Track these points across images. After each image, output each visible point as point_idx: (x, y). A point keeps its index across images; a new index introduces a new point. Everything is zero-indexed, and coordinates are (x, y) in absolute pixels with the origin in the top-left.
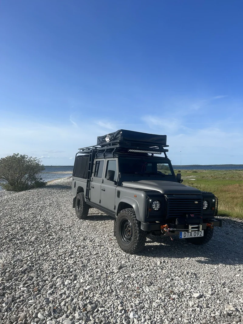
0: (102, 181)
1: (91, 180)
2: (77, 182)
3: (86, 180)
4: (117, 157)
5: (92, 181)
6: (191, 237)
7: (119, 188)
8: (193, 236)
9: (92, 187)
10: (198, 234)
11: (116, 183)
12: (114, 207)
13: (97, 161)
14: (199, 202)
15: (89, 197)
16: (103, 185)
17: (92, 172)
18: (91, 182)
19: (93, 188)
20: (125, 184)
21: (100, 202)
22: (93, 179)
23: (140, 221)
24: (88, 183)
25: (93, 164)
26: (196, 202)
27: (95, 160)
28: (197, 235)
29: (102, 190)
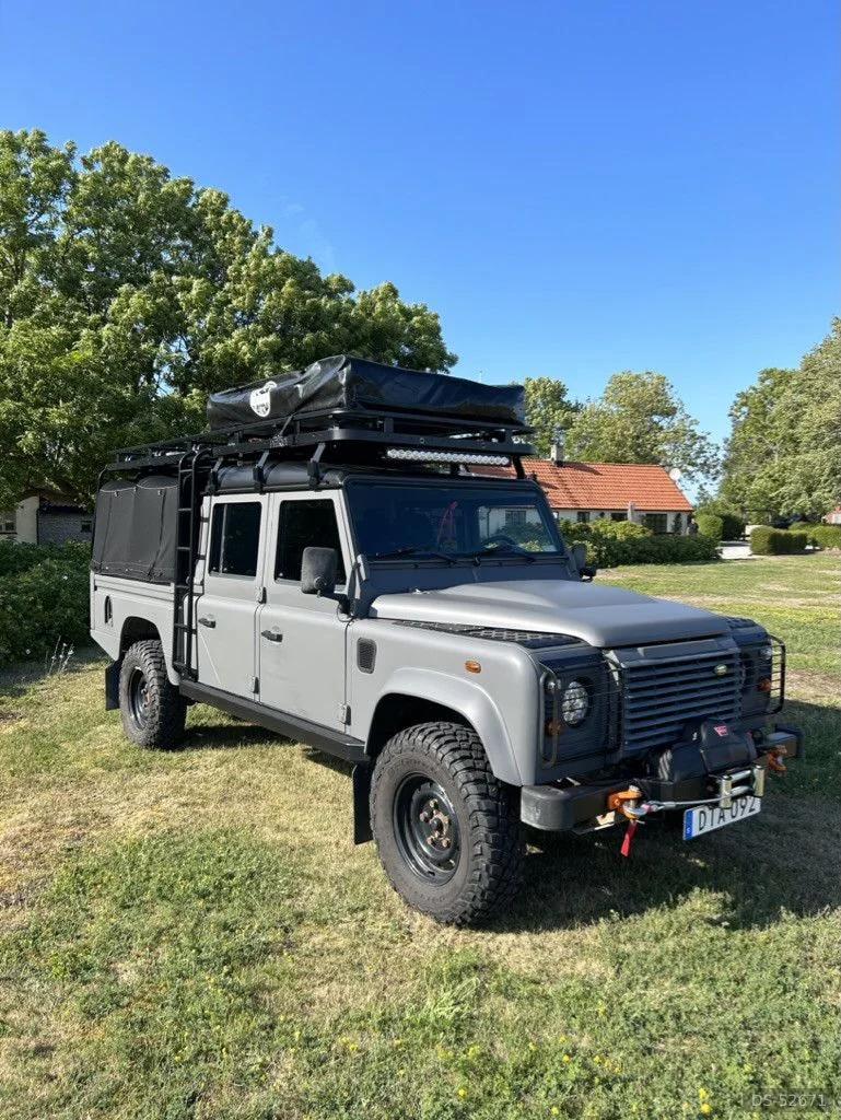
0: (259, 595)
1: (197, 589)
2: (114, 596)
3: (171, 588)
4: (338, 487)
5: (199, 595)
6: (722, 824)
7: (362, 628)
8: (729, 820)
9: (204, 622)
10: (743, 807)
11: (346, 605)
12: (342, 715)
13: (218, 507)
14: (729, 666)
15: (194, 666)
16: (267, 611)
17: (197, 557)
18: (195, 598)
19: (213, 625)
20: (381, 605)
21: (257, 691)
22: (202, 583)
23: (518, 785)
24: (178, 603)
25: (199, 519)
26: (721, 669)
27: (206, 499)
28: (740, 810)
29: (263, 634)
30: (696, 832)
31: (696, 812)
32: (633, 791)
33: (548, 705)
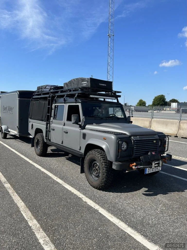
0: (63, 124)
1: (51, 123)
2: (33, 124)
3: (46, 122)
4: (80, 103)
6: (153, 172)
7: (84, 131)
8: (154, 171)
9: (52, 129)
11: (80, 126)
12: (79, 148)
13: (55, 106)
14: (156, 141)
15: (50, 139)
16: (65, 127)
17: (51, 116)
18: (50, 125)
19: (54, 130)
20: (87, 126)
21: (62, 143)
22: (52, 121)
24: (47, 125)
25: (52, 109)
26: (155, 141)
27: (53, 104)
28: (157, 169)
29: (64, 132)
30: (147, 173)
31: (147, 169)
32: (135, 164)
33: (119, 146)
